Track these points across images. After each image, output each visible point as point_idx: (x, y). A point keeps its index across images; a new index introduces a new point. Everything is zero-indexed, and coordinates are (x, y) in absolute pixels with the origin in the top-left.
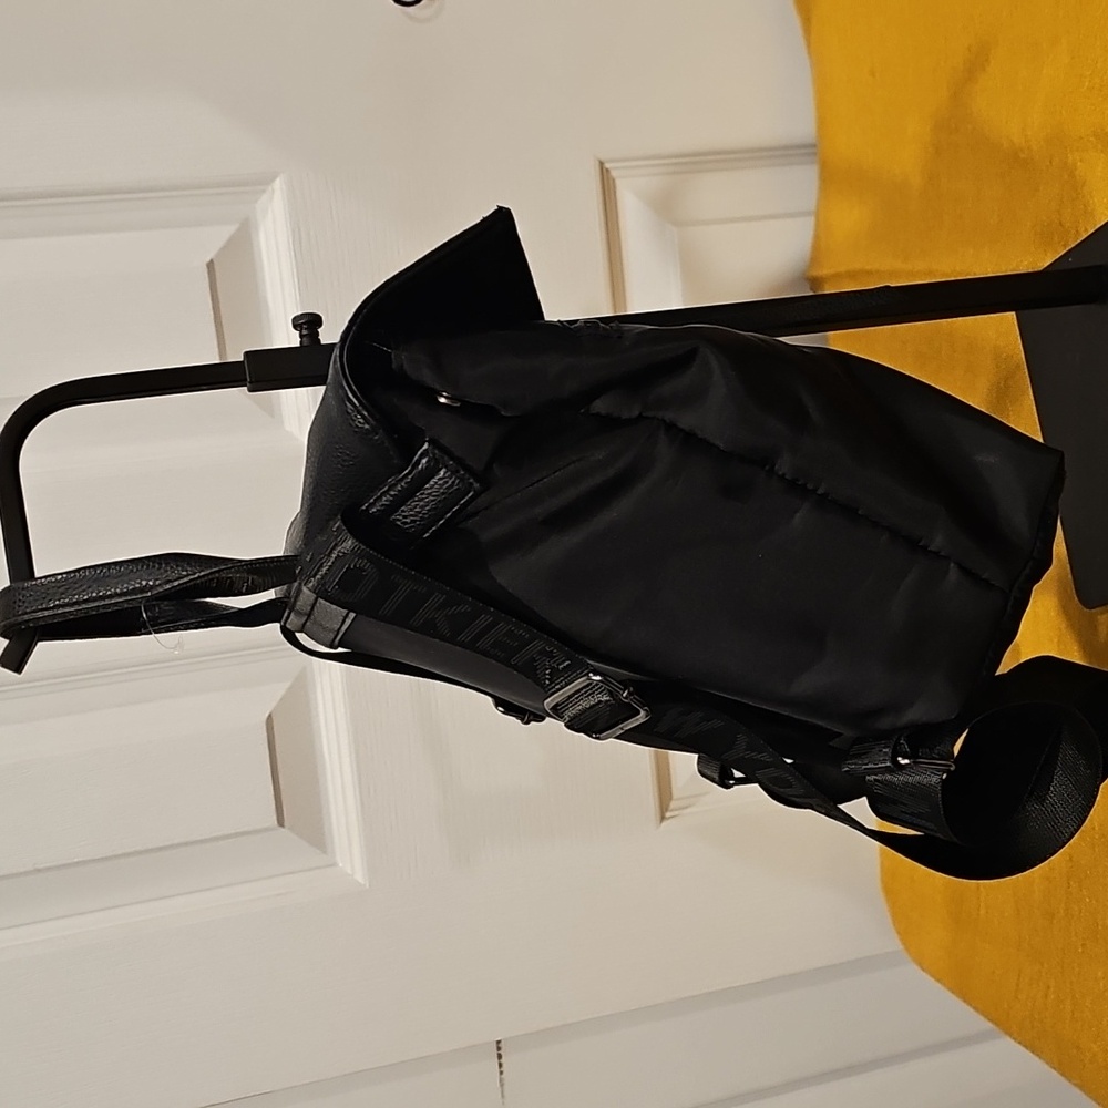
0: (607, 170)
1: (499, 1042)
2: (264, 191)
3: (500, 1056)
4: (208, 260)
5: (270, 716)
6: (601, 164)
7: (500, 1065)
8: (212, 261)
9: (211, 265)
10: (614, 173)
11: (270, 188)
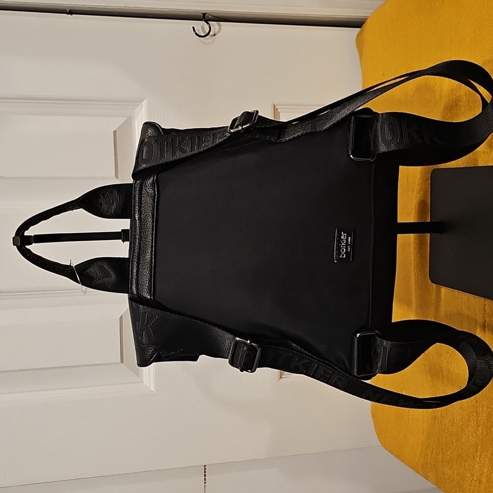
0: (277, 109)
1: (205, 466)
2: (138, 105)
3: (205, 476)
4: (114, 130)
5: (122, 316)
6: (274, 106)
7: (205, 479)
8: (115, 130)
9: (115, 132)
10: (279, 110)
11: (141, 104)
